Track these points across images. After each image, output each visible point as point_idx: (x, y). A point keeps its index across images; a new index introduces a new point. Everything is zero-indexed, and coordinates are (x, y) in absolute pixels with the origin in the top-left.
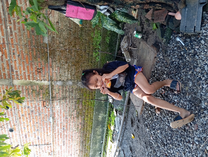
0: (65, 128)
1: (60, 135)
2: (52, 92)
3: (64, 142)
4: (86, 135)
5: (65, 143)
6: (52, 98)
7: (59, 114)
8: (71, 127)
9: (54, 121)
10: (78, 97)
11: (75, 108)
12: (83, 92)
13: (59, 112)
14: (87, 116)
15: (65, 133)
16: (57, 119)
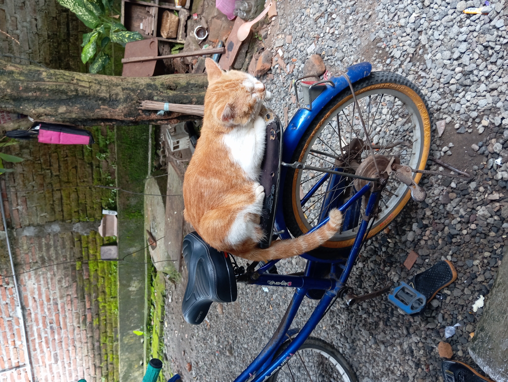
0: (54, 325)
1: (44, 344)
2: (14, 254)
3: (56, 355)
4: (106, 332)
5: (59, 357)
6: (15, 265)
7: (36, 297)
8: (68, 320)
9: (26, 313)
10: (78, 255)
11: (74, 280)
12: (88, 243)
13: (37, 293)
14: (104, 292)
15: (56, 337)
16: (33, 309)
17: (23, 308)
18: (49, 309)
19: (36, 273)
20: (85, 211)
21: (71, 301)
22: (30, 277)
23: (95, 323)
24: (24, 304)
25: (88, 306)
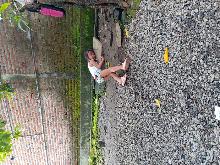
0: (54, 118)
1: (49, 125)
2: (39, 85)
3: (54, 131)
4: (75, 123)
6: (39, 90)
7: (47, 104)
8: (60, 116)
9: (43, 111)
11: (62, 98)
12: (68, 82)
13: (47, 102)
14: (74, 105)
16: (46, 110)
18: (52, 110)
19: (47, 94)
20: (67, 68)
21: (61, 108)
22: (45, 95)
23: (71, 118)
24: (42, 107)
25: (68, 110)
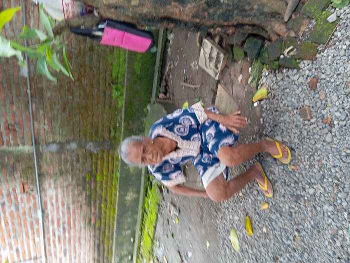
0: (66, 226)
1: (56, 240)
4: (105, 232)
5: (67, 252)
6: (39, 175)
7: (54, 202)
8: (77, 222)
9: (45, 216)
10: (89, 169)
11: (84, 188)
12: (97, 159)
13: (54, 199)
14: (106, 200)
15: (67, 235)
16: (51, 212)
17: (43, 211)
18: (63, 213)
19: (55, 182)
20: (97, 133)
21: (81, 206)
22: (50, 185)
23: (97, 225)
24: (43, 207)
25: (93, 211)
